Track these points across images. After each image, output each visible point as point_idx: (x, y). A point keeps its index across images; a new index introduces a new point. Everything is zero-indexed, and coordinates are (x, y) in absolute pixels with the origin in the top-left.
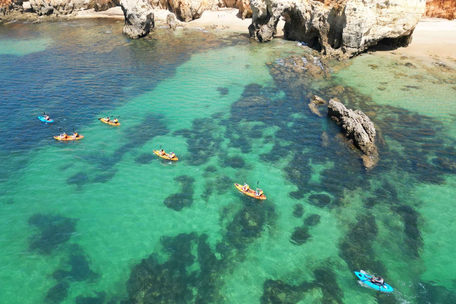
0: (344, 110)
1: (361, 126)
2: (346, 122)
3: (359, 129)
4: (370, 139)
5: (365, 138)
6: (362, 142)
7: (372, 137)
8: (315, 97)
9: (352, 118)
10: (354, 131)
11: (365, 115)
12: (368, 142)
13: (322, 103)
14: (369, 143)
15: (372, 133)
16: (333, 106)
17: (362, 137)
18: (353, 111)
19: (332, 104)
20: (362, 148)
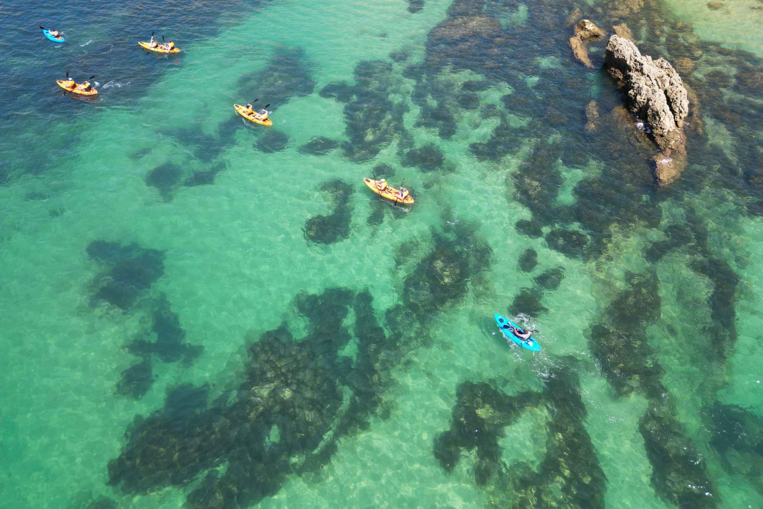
0: (636, 58)
1: (664, 97)
2: (636, 86)
3: (659, 103)
4: (676, 122)
5: (667, 122)
6: (660, 130)
7: (681, 118)
8: (584, 23)
9: (648, 76)
10: (647, 106)
11: (674, 71)
12: (671, 130)
13: (596, 36)
14: (674, 131)
15: (681, 112)
16: (616, 49)
17: (662, 119)
18: (653, 59)
19: (615, 43)
20: (659, 140)
